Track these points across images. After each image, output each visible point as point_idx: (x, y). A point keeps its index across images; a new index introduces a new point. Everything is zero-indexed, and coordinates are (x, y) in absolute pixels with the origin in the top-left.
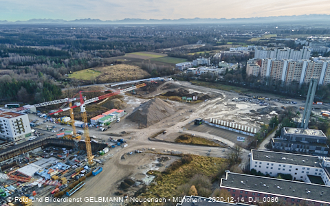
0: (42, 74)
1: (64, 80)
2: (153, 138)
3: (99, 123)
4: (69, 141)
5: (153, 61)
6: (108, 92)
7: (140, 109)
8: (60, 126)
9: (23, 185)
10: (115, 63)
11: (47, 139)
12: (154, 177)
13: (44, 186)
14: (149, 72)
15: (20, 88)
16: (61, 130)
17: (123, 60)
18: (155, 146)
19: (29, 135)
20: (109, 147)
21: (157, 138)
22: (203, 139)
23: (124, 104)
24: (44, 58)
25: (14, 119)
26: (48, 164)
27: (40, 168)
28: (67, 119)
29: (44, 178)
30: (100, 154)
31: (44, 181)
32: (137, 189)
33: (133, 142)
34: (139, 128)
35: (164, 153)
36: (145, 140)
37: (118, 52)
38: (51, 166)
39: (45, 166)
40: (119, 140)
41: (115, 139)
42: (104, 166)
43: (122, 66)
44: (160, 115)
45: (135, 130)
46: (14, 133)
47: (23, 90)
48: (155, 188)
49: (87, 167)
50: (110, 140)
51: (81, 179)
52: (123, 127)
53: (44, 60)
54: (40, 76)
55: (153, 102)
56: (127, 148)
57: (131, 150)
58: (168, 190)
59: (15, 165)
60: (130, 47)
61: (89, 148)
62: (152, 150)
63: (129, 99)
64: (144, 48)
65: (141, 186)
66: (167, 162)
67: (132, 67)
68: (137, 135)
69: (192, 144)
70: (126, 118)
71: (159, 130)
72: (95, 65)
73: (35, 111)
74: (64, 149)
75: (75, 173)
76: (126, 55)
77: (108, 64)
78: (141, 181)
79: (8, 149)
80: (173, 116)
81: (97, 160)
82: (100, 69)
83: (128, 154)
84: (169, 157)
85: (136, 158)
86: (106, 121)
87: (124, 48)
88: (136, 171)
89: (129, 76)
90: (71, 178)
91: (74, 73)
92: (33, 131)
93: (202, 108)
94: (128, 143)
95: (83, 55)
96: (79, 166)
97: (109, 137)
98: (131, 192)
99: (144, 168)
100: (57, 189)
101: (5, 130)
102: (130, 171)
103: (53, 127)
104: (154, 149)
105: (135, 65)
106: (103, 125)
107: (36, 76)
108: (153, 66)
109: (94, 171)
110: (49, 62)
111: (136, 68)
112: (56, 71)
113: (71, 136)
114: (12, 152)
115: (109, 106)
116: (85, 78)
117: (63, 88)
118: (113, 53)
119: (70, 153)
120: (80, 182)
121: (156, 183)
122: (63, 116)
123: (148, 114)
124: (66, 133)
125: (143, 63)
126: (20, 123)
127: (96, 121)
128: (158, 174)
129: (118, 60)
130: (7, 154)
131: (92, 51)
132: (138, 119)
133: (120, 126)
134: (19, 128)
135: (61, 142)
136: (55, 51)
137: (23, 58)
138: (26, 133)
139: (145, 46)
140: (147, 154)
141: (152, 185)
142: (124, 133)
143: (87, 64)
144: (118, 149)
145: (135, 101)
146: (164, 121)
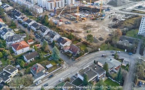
2: (121, 10)
3: (97, 4)
4: (88, 8)
7: (114, 0)
8: (82, 4)
11: (80, 7)
18: (122, 12)
19: (73, 5)
21: (123, 10)
22: (143, 12)
26: (83, 14)
27: (81, 14)
33: (113, 10)
34: (114, 7)
35: (127, 14)
36: (118, 10)
40: (108, 9)
42: (105, 15)
44: (122, 3)
49: (99, 14)
52: (107, 6)
56: (111, 11)
58: (132, 22)
65: (121, 20)
69: (138, 13)
70: (107, 3)
71: (123, 8)
74: (86, 11)
80: (128, 5)
81: (102, 13)
83: (113, 13)
84: (129, 15)
86: (100, 4)
93: (140, 3)
97: (103, 8)
99: (121, 17)
102: (116, 17)
119: (89, 12)
120: (99, 17)
121: (127, 20)
123: (117, 2)
134: (71, 2)
140: (120, 14)
141: (125, 20)
144: (108, 11)
146: (124, 6)
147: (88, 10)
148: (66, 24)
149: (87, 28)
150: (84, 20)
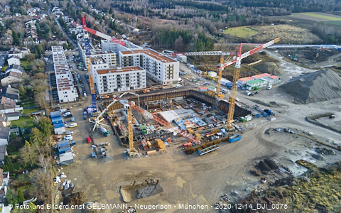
0: (199, 26)
1: (218, 35)
2: (313, 120)
3: (245, 86)
4: (210, 97)
5: (330, 24)
6: (263, 53)
7: (301, 80)
8: (205, 80)
9: (161, 128)
10: (277, 23)
11: (190, 91)
12: (306, 170)
13: (179, 136)
14: (321, 36)
15: (178, 37)
16: (205, 85)
17: (288, 21)
18: (313, 131)
19: (175, 82)
20: (253, 116)
21: (319, 121)
23: (279, 70)
24: (204, 12)
25: (168, 64)
26: (186, 115)
27: (179, 117)
28: (213, 74)
29: (180, 128)
30: (241, 121)
31: (180, 131)
32: (280, 177)
33: (284, 118)
34: (293, 103)
35: (327, 143)
36: (300, 119)
37: (284, 10)
38: (188, 118)
39: (183, 116)
40: (266, 111)
41: (263, 108)
42: (243, 135)
43: (285, 27)
44: (328, 92)
45: (289, 104)
46: (164, 77)
47: (180, 38)
48: (306, 185)
49: (224, 130)
50: (255, 108)
51: (216, 141)
52: (274, 96)
53: (203, 14)
54: (197, 27)
55: (323, 75)
56: (274, 122)
57: (279, 126)
58: (327, 196)
59: (158, 107)
60: (301, 6)
61: (232, 111)
62: (309, 135)
63: (287, 65)
64: (319, 7)
65: (286, 176)
66: (330, 156)
67: (299, 29)
68: (290, 110)
70: (280, 87)
71: (323, 112)
72: (253, 23)
73: (185, 61)
74: (204, 104)
75: (210, 132)
76: (293, 15)
77: (268, 23)
78: (287, 169)
79: (157, 91)
81: (236, 126)
82: (257, 28)
83: (275, 130)
84: (333, 150)
85: (284, 137)
86: (255, 85)
87: (293, 6)
88: (282, 154)
89: (292, 38)
90: (205, 137)
91: (230, 29)
92: (180, 79)
94: (277, 117)
95: (242, 11)
96: (215, 126)
97: (254, 104)
98: (271, 177)
99: (294, 154)
100: (190, 144)
101: (158, 72)
102: (274, 151)
103: (199, 80)
104: (312, 133)
105: (302, 27)
106: (250, 89)
107: (193, 28)
108: (330, 30)
109: (231, 138)
110: (207, 15)
111: (303, 30)
112: (212, 25)
113: (214, 92)
114: (159, 95)
115: (262, 69)
116: (240, 36)
117: (217, 42)
118: (277, 11)
119: (209, 110)
120: (214, 144)
121: (309, 180)
122: (210, 71)
123: (311, 88)
124: (210, 89)
125: (315, 25)
126: (171, 69)
127: (243, 83)
128: (314, 169)
129: (282, 20)
130: (155, 96)
131: (253, 8)
132: (297, 91)
133: (271, 94)
134: (169, 74)
135: (202, 97)
136: (216, 5)
137: (186, 10)
138: (174, 80)
139: (322, 6)
140: (300, 138)
141: (302, 180)
142: (273, 103)
143: (245, 21)
144: (263, 121)
145: (295, 69)
146: (333, 101)
147: (208, 104)
148: (91, 157)
149: (141, 191)
150: (155, 151)
